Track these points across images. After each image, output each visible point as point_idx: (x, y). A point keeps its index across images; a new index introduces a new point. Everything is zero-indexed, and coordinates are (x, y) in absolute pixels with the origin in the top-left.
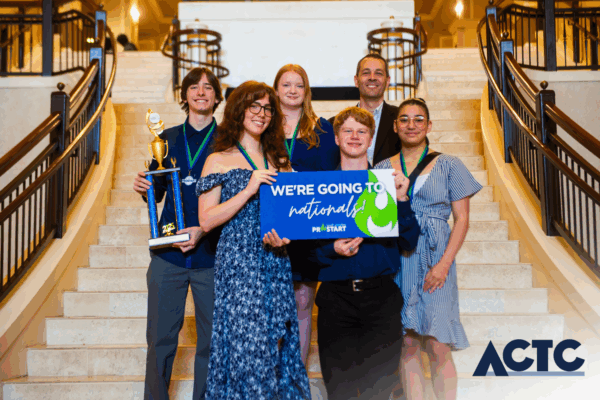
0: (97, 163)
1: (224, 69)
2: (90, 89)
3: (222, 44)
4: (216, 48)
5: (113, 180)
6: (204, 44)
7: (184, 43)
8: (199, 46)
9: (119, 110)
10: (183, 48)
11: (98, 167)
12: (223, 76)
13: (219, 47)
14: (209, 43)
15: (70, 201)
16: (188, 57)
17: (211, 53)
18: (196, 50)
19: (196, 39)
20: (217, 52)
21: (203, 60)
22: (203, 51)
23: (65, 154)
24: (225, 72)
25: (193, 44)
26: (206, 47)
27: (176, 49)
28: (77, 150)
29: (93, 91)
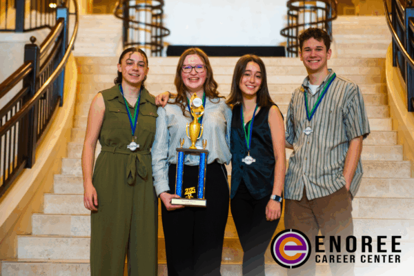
0: (61, 105)
1: (166, 29)
2: (57, 43)
3: (165, 8)
4: (159, 11)
5: (74, 120)
6: (149, 9)
7: (133, 7)
8: (146, 10)
9: (79, 62)
10: (132, 12)
11: (62, 109)
12: (165, 35)
13: (162, 11)
14: (153, 8)
15: (39, 137)
16: (136, 19)
17: (155, 16)
18: (143, 13)
19: (143, 4)
20: (161, 15)
21: (149, 21)
22: (149, 14)
23: (35, 97)
24: (167, 32)
25: (140, 8)
26: (151, 11)
27: (126, 12)
28: (45, 94)
29: (59, 45)
